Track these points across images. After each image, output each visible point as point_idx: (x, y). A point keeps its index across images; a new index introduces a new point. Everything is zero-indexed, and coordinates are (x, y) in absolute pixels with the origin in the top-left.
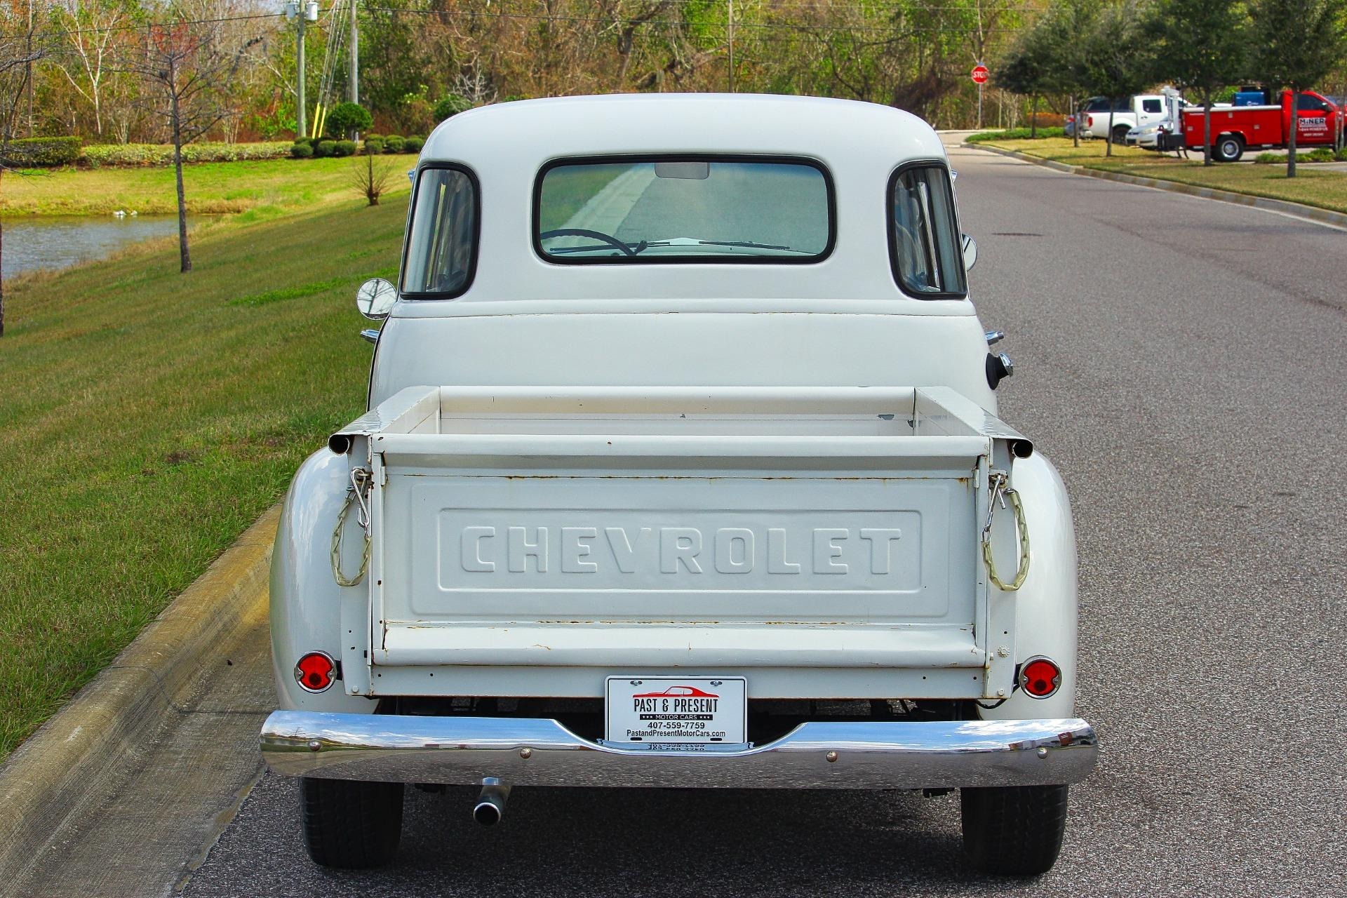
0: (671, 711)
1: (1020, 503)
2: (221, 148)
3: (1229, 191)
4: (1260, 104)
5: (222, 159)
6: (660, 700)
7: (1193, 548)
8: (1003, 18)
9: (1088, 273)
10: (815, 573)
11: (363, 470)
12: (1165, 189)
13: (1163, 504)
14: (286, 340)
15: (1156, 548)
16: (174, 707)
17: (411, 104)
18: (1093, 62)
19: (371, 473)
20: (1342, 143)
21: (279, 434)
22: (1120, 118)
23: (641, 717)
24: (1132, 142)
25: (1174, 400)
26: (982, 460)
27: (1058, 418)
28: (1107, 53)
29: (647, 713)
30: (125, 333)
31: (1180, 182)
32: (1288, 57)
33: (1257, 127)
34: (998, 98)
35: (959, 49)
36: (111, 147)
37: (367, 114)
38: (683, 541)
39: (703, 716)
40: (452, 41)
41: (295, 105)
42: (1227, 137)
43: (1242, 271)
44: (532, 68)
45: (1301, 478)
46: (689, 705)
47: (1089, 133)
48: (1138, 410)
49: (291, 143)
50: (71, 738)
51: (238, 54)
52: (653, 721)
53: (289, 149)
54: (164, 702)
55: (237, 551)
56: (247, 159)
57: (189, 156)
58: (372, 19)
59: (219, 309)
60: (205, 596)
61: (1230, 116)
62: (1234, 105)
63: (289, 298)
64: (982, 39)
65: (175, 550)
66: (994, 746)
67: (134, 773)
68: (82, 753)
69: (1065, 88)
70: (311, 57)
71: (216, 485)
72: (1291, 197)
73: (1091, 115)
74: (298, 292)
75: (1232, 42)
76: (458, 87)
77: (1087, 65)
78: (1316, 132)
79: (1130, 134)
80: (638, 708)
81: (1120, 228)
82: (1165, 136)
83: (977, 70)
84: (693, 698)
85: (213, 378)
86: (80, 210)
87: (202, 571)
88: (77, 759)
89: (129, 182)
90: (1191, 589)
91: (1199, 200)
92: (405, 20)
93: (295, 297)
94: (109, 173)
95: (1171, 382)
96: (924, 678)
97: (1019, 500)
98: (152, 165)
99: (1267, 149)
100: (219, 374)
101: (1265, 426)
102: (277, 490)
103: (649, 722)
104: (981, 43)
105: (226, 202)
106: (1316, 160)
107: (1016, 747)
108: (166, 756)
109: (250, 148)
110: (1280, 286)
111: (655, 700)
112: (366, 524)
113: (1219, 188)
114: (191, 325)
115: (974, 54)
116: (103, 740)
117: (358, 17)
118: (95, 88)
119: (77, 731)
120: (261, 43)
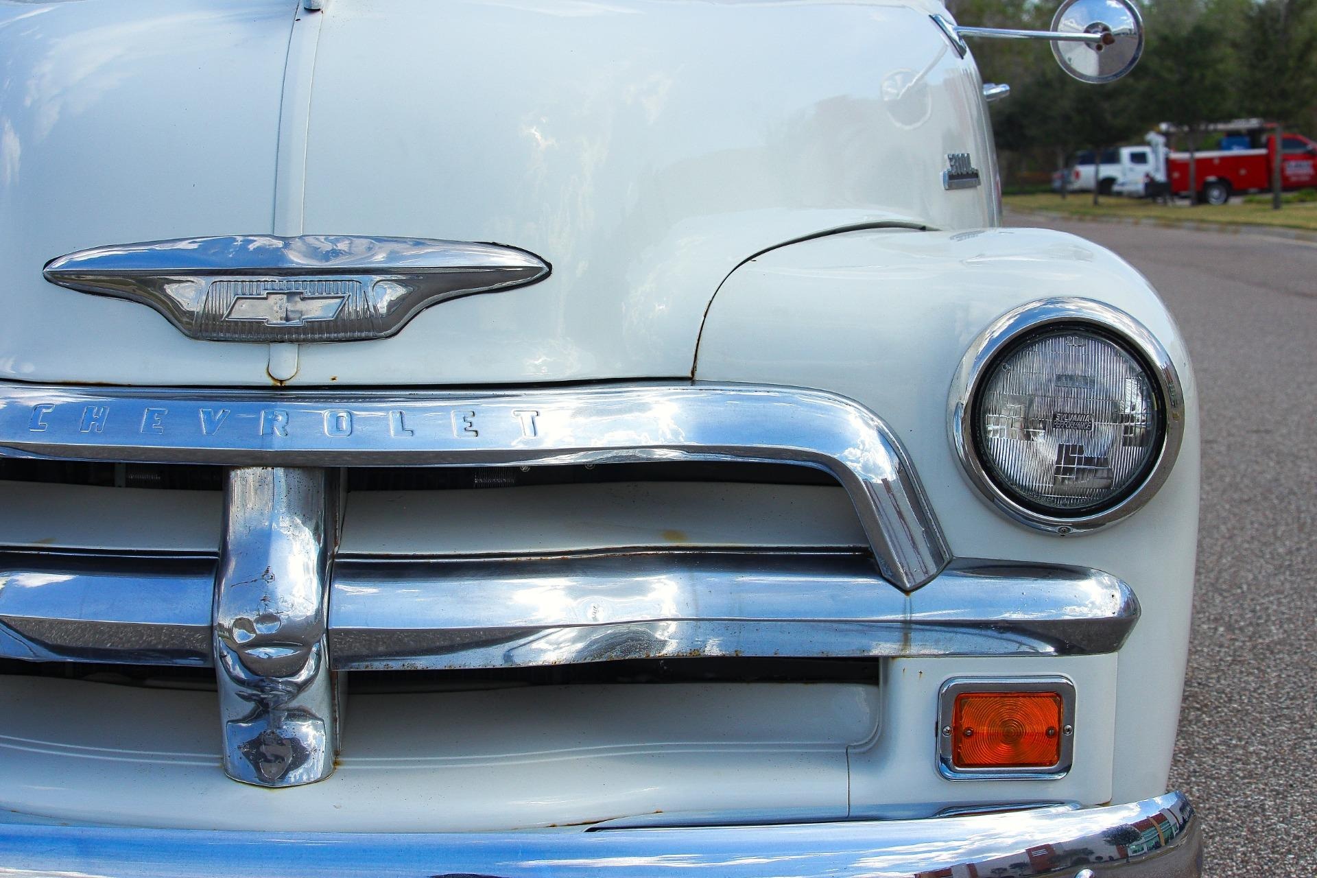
3: (1213, 223)
4: (1245, 149)
12: (1149, 226)
22: (1106, 171)
24: (1118, 193)
31: (1164, 220)
42: (1213, 183)
47: (1076, 186)
61: (1216, 162)
62: (1220, 151)
73: (1078, 168)
75: (1216, 80)
78: (1302, 175)
79: (1117, 185)
82: (1151, 184)
99: (1254, 193)
113: (1203, 221)
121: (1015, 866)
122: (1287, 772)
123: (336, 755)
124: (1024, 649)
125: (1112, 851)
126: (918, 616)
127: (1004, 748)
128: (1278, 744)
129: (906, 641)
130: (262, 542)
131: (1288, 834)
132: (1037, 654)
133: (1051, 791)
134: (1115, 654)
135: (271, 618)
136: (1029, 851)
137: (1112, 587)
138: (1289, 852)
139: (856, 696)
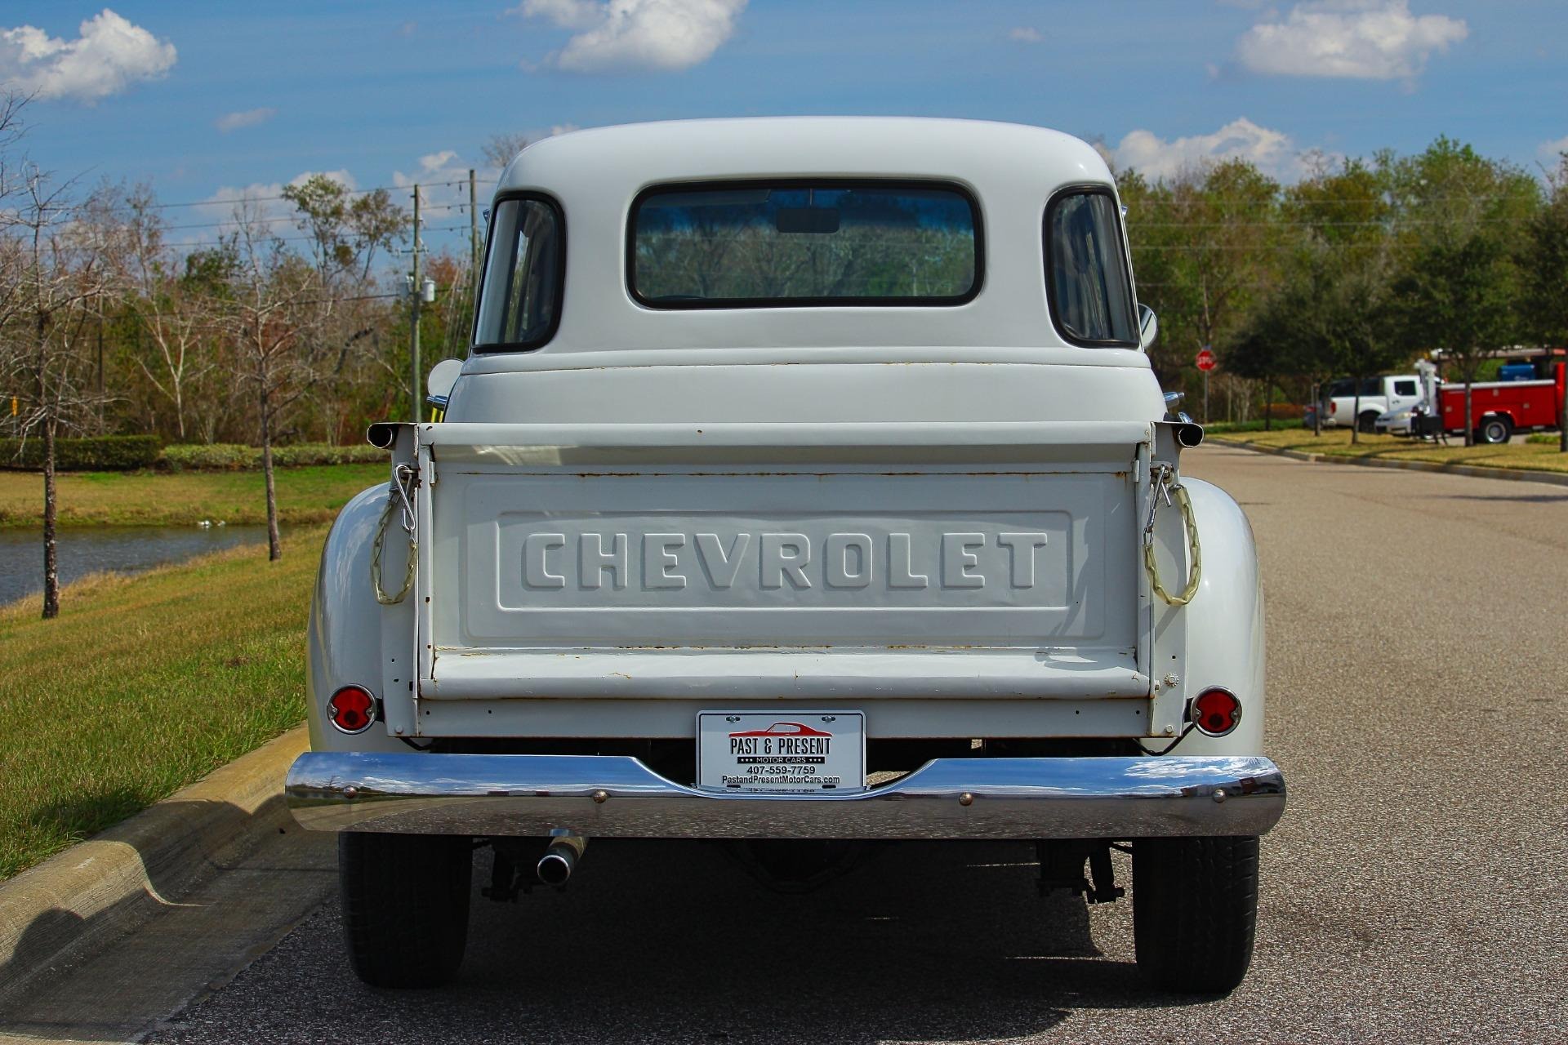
0: (774, 754)
1: (1189, 502)
2: (323, 449)
4: (1530, 380)
5: (324, 462)
6: (761, 740)
7: (1429, 742)
8: (1233, 298)
9: (1323, 533)
10: (945, 587)
11: (409, 466)
13: (1396, 709)
15: (1386, 742)
16: (212, 864)
18: (1334, 333)
19: (417, 470)
22: (1368, 403)
23: (739, 760)
24: (1382, 430)
25: (1416, 629)
26: (1143, 450)
28: (1351, 323)
29: (746, 755)
31: (1437, 461)
33: (1526, 406)
34: (1227, 387)
35: (1181, 336)
36: (195, 447)
38: (789, 550)
39: (813, 758)
41: (410, 406)
42: (1491, 419)
45: (1561, 688)
46: (796, 746)
47: (1332, 420)
51: (345, 347)
52: (753, 766)
54: (199, 856)
56: (353, 462)
57: (285, 458)
60: (256, 764)
61: (1496, 394)
62: (1499, 382)
64: (1209, 324)
66: (1164, 790)
67: (156, 915)
68: (94, 881)
69: (1304, 367)
70: (428, 350)
72: (1563, 468)
73: (1335, 400)
75: (1496, 301)
77: (1329, 337)
79: (1380, 420)
80: (735, 750)
81: (1364, 498)
82: (1420, 420)
83: (1202, 357)
84: (801, 738)
86: (158, 520)
89: (217, 488)
90: (1425, 773)
94: (193, 477)
95: (1413, 615)
96: (1077, 712)
97: (1188, 498)
98: (243, 468)
99: (1539, 431)
101: (1521, 648)
103: (748, 766)
104: (1207, 329)
105: (328, 511)
107: (1189, 794)
109: (356, 450)
110: (1547, 541)
111: (756, 740)
112: (412, 528)
113: (1481, 465)
115: (1199, 340)
116: (121, 875)
118: (177, 384)
119: (88, 861)
120: (371, 335)
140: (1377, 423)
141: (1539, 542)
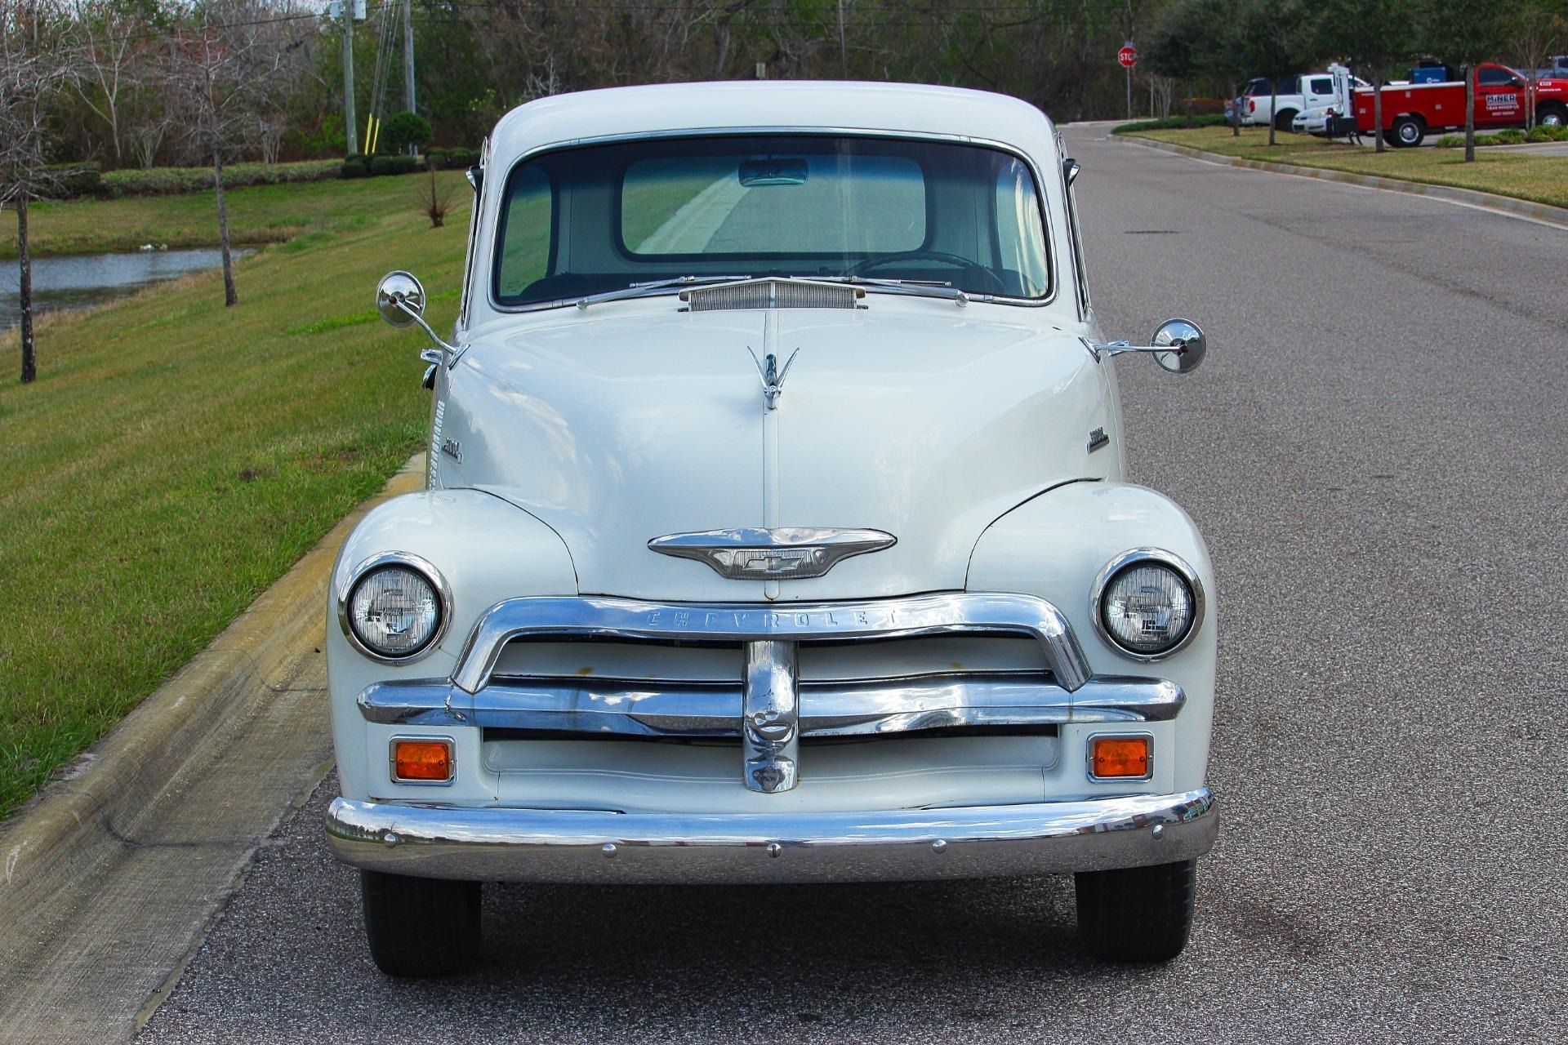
2: (260, 169)
3: (1399, 178)
4: (1441, 81)
5: (261, 181)
7: (1276, 526)
9: (1223, 270)
12: (1329, 179)
13: (1254, 489)
14: (352, 364)
15: (1239, 528)
16: (268, 687)
17: (476, 112)
18: (1250, 38)
20: (1533, 121)
21: (352, 450)
22: (1284, 101)
24: (1300, 128)
25: (1289, 392)
27: (1162, 413)
28: (1265, 27)
30: (174, 367)
31: (1346, 171)
32: (1461, 27)
33: (1438, 107)
34: (1149, 83)
35: (1106, 28)
36: (134, 172)
37: (428, 124)
40: (521, 37)
41: (343, 117)
42: (1406, 119)
43: (1393, 264)
44: (615, 65)
45: (1404, 461)
47: (1250, 120)
48: (1247, 403)
49: (341, 161)
50: (176, 705)
53: (339, 167)
54: (259, 682)
55: (317, 553)
56: (291, 180)
58: (429, 16)
59: (275, 340)
60: (290, 591)
61: (1408, 95)
62: (1412, 83)
63: (350, 324)
64: (1132, 16)
65: (257, 553)
68: (188, 717)
69: (1220, 69)
70: (359, 62)
71: (291, 496)
72: (1464, 183)
73: (1253, 99)
74: (360, 318)
76: (530, 90)
77: (1244, 42)
78: (1506, 110)
79: (1297, 119)
81: (1268, 222)
82: (1335, 119)
83: (1124, 51)
85: (277, 402)
86: (102, 246)
87: (284, 572)
88: (184, 722)
89: (157, 212)
90: (1265, 562)
91: (1364, 190)
92: (466, 15)
93: (357, 323)
94: (133, 202)
95: (1289, 375)
98: (183, 191)
99: (1451, 131)
100: (283, 399)
101: (1378, 415)
102: (355, 499)
104: (1130, 21)
105: (268, 230)
106: (1505, 142)
108: (264, 725)
109: (294, 168)
110: (1432, 278)
113: (1389, 176)
114: (245, 356)
115: (1122, 33)
116: (205, 709)
117: (412, 13)
118: (112, 106)
119: (181, 700)
120: (303, 46)
121: (1126, 824)
122: (1327, 780)
123: (798, 776)
124: (1128, 718)
125: (1175, 817)
126: (1075, 704)
127: (1119, 767)
128: (1326, 762)
129: (1071, 715)
130: (766, 676)
131: (1317, 820)
132: (1136, 720)
133: (1142, 788)
134: (1172, 721)
135: (772, 713)
136: (1134, 817)
137: (1172, 688)
138: (1315, 831)
139: (1046, 742)
140: (1295, 122)
141: (1425, 279)
